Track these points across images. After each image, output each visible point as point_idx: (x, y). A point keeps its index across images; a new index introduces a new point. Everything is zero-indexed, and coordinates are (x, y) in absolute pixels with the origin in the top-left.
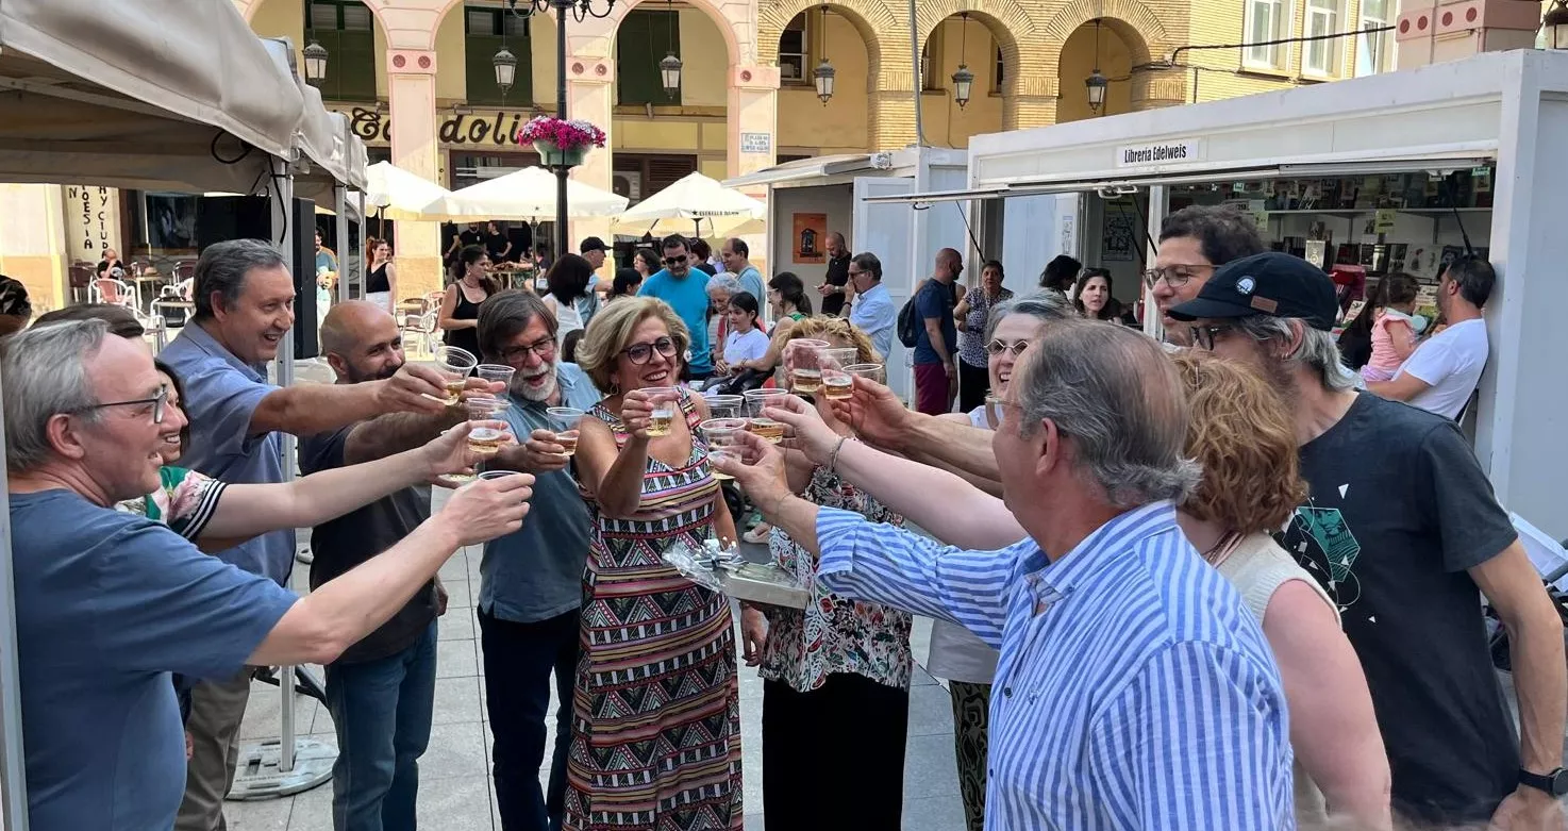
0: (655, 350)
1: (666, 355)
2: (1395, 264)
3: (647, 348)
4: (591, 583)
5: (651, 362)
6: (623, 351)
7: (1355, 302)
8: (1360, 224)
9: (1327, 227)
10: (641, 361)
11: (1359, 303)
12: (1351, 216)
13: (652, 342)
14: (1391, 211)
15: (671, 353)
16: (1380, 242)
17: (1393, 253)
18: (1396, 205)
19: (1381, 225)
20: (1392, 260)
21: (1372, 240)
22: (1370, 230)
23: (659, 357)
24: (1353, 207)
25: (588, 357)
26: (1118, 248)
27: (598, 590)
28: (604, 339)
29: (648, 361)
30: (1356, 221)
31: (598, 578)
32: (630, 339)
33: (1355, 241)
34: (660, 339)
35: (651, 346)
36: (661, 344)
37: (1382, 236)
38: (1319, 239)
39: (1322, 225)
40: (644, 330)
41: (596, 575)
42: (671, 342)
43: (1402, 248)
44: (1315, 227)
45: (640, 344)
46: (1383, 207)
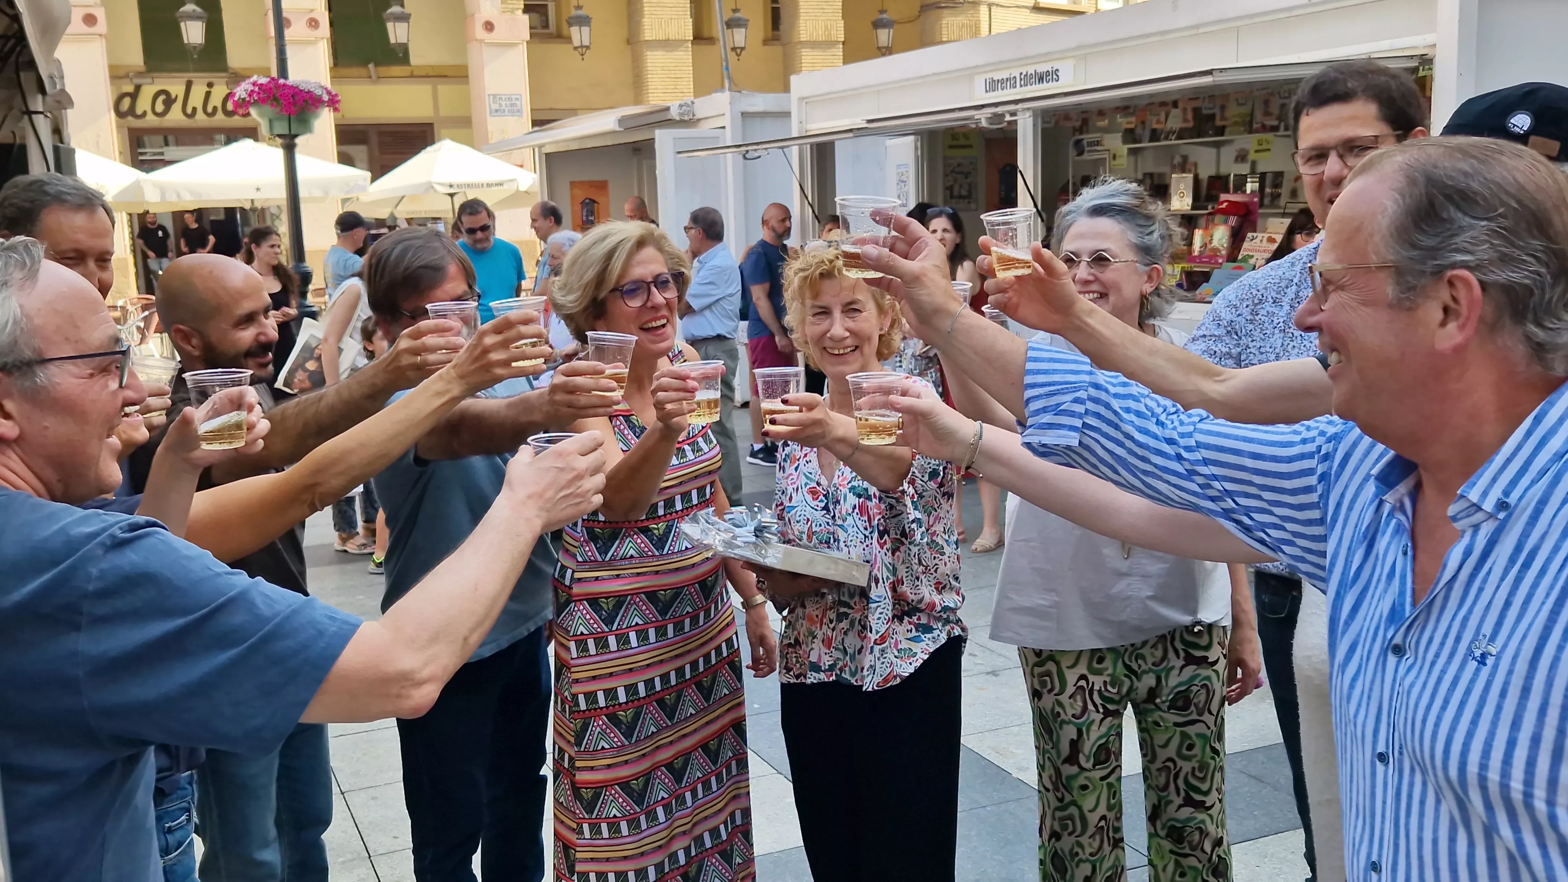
0: (654, 289)
1: (667, 295)
2: (1272, 194)
3: (641, 286)
4: (567, 583)
5: (649, 304)
6: (614, 290)
7: (1250, 235)
8: (1228, 153)
9: (1192, 159)
10: (636, 303)
11: (1255, 235)
12: (1217, 145)
13: (650, 280)
14: (1269, 136)
15: (672, 294)
16: (1253, 172)
17: (1269, 180)
18: (1274, 129)
19: (1256, 151)
20: (1268, 190)
21: (1244, 169)
22: (1241, 157)
23: (658, 298)
24: (1222, 134)
25: (571, 297)
26: (961, 197)
27: (577, 589)
28: (591, 274)
29: (644, 305)
30: (1224, 150)
31: (577, 575)
32: (621, 276)
33: (1223, 171)
34: (659, 275)
35: (648, 284)
36: (659, 282)
37: (1254, 164)
38: (1183, 171)
39: (1185, 158)
40: (639, 263)
41: (574, 572)
42: (670, 280)
43: (1279, 175)
44: (1178, 160)
45: (635, 282)
46: (1257, 131)
